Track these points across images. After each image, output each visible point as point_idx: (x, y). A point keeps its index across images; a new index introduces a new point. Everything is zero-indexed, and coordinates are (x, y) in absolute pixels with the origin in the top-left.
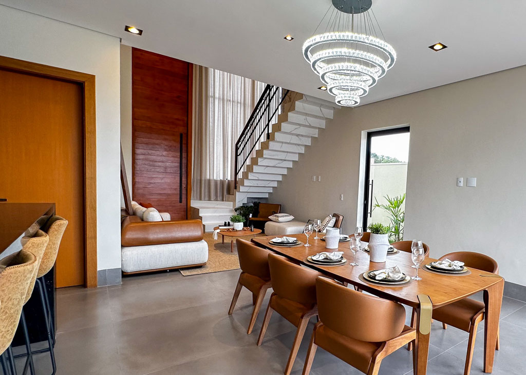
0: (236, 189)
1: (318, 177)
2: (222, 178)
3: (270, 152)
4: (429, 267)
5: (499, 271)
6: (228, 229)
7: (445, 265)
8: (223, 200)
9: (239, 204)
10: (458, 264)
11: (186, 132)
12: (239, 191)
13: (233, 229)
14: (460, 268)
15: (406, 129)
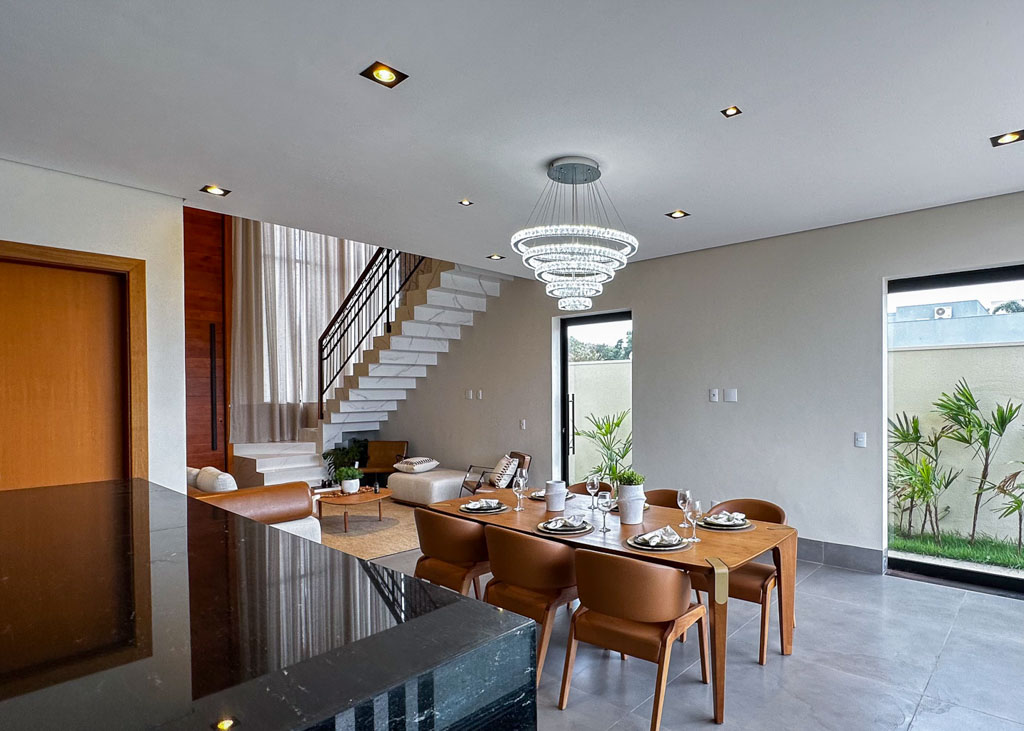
0: (322, 418)
1: (478, 392)
2: (290, 399)
3: (393, 353)
4: (702, 524)
5: (789, 521)
6: (334, 493)
7: (722, 520)
8: (293, 439)
9: (328, 446)
10: (739, 517)
11: (221, 320)
12: (329, 422)
13: (342, 492)
14: (741, 522)
15: (626, 315)
